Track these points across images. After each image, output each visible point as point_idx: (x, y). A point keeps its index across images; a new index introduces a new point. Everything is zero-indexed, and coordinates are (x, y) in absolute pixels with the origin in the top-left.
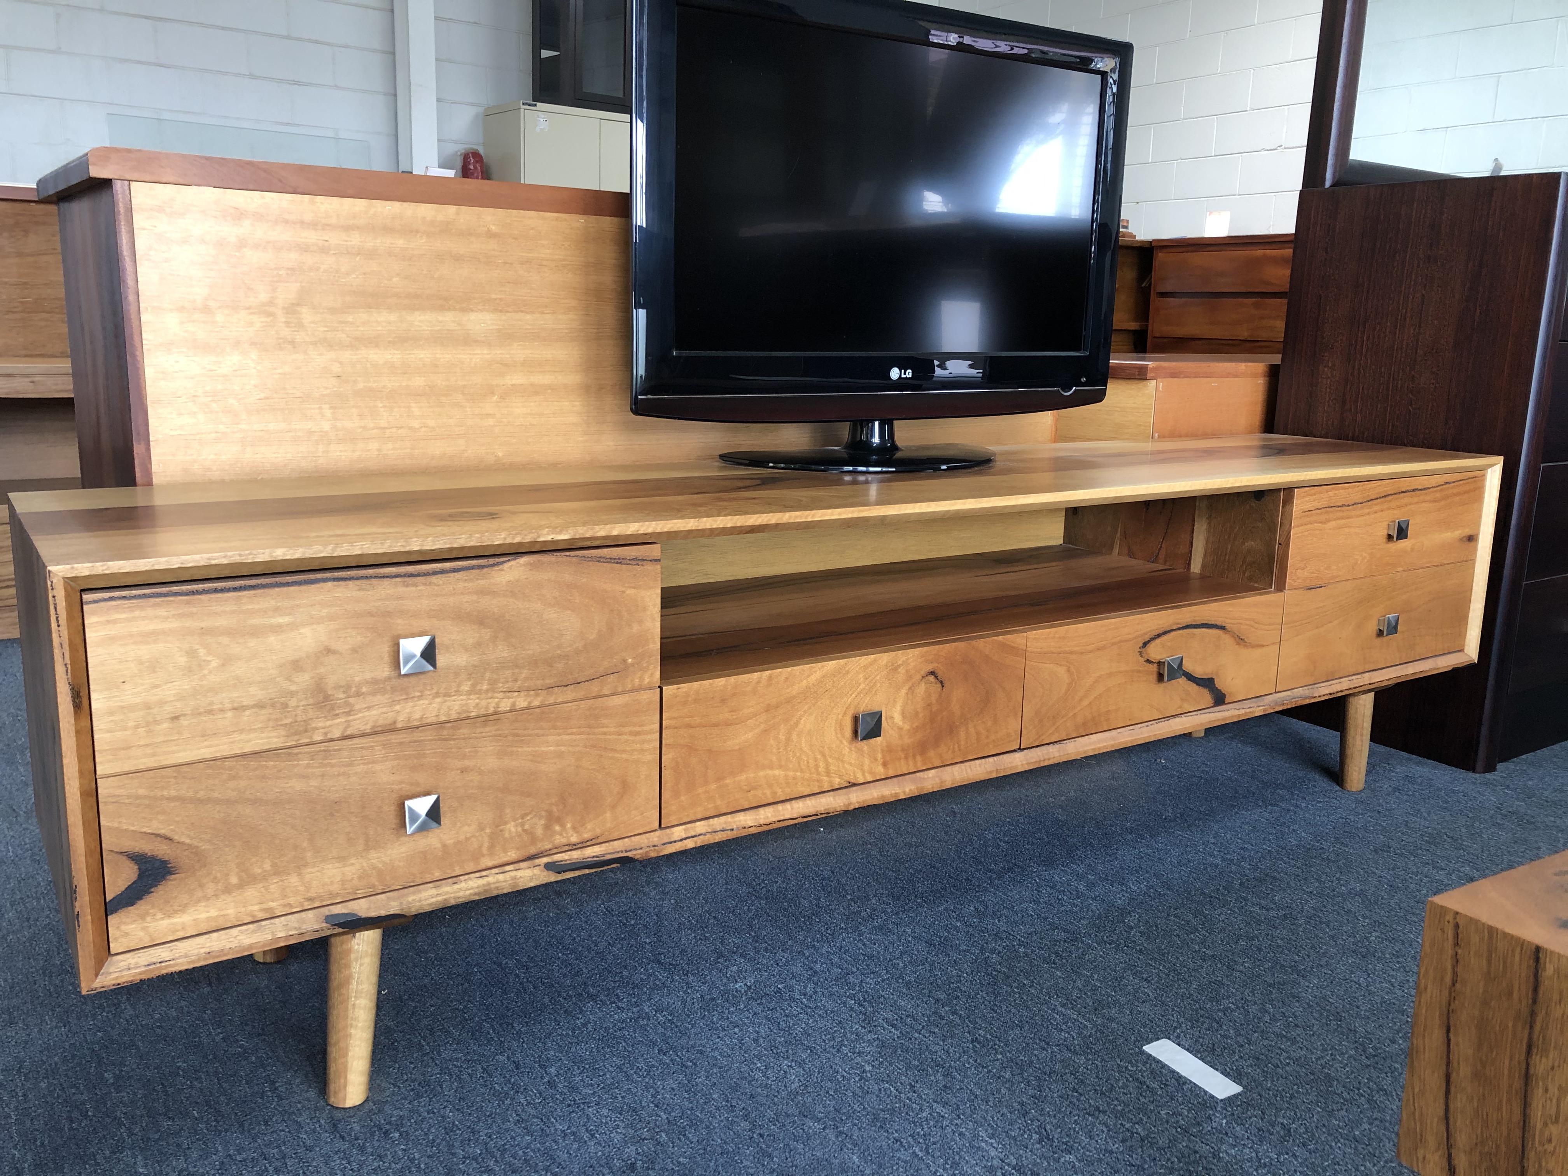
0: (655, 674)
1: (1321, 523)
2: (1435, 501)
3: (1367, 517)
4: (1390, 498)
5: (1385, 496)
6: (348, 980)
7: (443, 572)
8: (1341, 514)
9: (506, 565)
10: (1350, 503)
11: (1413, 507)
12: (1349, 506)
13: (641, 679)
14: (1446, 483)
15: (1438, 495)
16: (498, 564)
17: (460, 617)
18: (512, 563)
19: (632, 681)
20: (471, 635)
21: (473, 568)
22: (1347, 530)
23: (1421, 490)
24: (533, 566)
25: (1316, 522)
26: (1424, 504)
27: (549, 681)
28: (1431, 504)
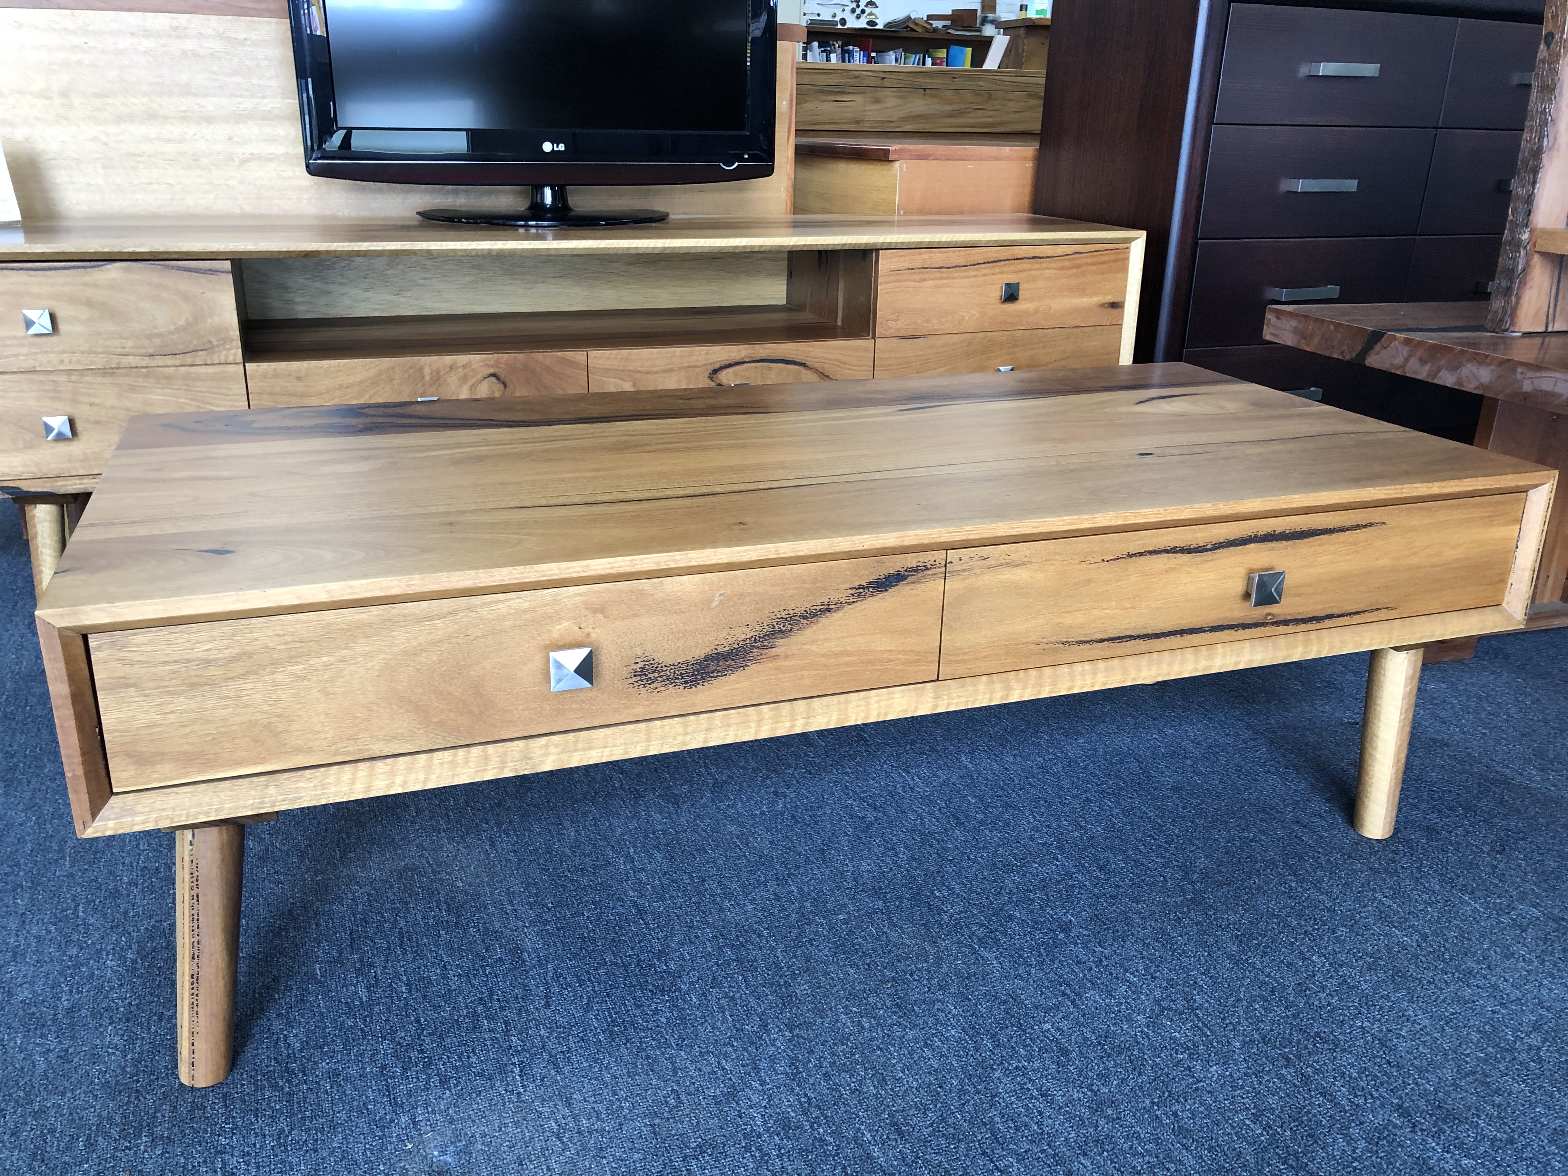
0: (237, 353)
1: (915, 281)
2: (1062, 268)
3: (973, 279)
4: (1002, 263)
5: (995, 262)
6: (35, 536)
7: (55, 269)
8: (939, 275)
9: (104, 267)
10: (950, 266)
11: (1033, 273)
12: (948, 268)
13: (227, 356)
14: (1077, 253)
15: (1067, 264)
16: (99, 266)
17: (73, 300)
18: (109, 266)
19: (219, 356)
20: (85, 313)
21: (79, 267)
22: (948, 289)
23: (1043, 257)
24: (126, 270)
25: (908, 280)
26: (1047, 271)
27: (151, 351)
28: (1058, 272)
